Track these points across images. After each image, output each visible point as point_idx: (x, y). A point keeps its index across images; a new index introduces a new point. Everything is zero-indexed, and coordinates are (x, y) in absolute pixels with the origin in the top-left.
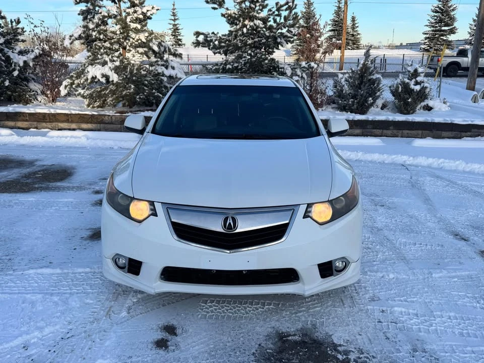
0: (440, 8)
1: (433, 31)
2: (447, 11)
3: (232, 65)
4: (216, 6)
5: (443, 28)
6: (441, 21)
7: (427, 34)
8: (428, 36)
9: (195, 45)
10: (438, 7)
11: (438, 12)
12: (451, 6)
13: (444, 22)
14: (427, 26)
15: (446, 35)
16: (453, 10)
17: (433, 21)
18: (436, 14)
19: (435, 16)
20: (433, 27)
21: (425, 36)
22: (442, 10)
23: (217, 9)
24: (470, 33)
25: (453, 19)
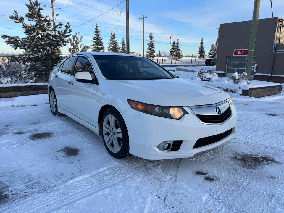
0: (96, 38)
1: (95, 48)
2: (99, 40)
3: (34, 56)
4: (17, 21)
5: (99, 47)
6: (97, 44)
7: (92, 49)
8: (93, 50)
9: (7, 43)
10: (95, 37)
11: (95, 40)
12: (100, 38)
13: (99, 44)
14: (92, 45)
15: (100, 50)
16: (101, 39)
17: (94, 43)
18: (95, 41)
19: (94, 41)
20: (94, 46)
21: (92, 50)
22: (97, 39)
23: (18, 23)
24: (108, 50)
25: (102, 43)
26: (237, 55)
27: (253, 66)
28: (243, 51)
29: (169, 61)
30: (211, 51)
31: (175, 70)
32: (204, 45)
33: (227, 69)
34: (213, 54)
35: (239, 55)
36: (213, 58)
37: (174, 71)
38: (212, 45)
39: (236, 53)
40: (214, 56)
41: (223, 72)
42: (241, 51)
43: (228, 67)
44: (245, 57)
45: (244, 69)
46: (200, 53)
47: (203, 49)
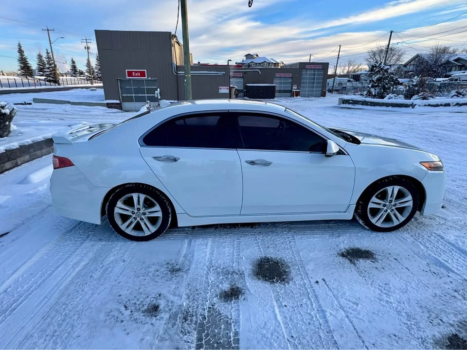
26: (132, 78)
27: (156, 92)
28: (139, 72)
29: (19, 79)
30: (40, 65)
31: (32, 102)
32: (26, 54)
33: (122, 96)
34: (47, 71)
35: (134, 78)
36: (49, 77)
37: (30, 104)
38: (39, 55)
39: (130, 74)
40: (50, 74)
41: (118, 102)
42: (136, 72)
43: (122, 94)
44: (143, 81)
45: (132, 95)
46: (22, 68)
47: (27, 61)
